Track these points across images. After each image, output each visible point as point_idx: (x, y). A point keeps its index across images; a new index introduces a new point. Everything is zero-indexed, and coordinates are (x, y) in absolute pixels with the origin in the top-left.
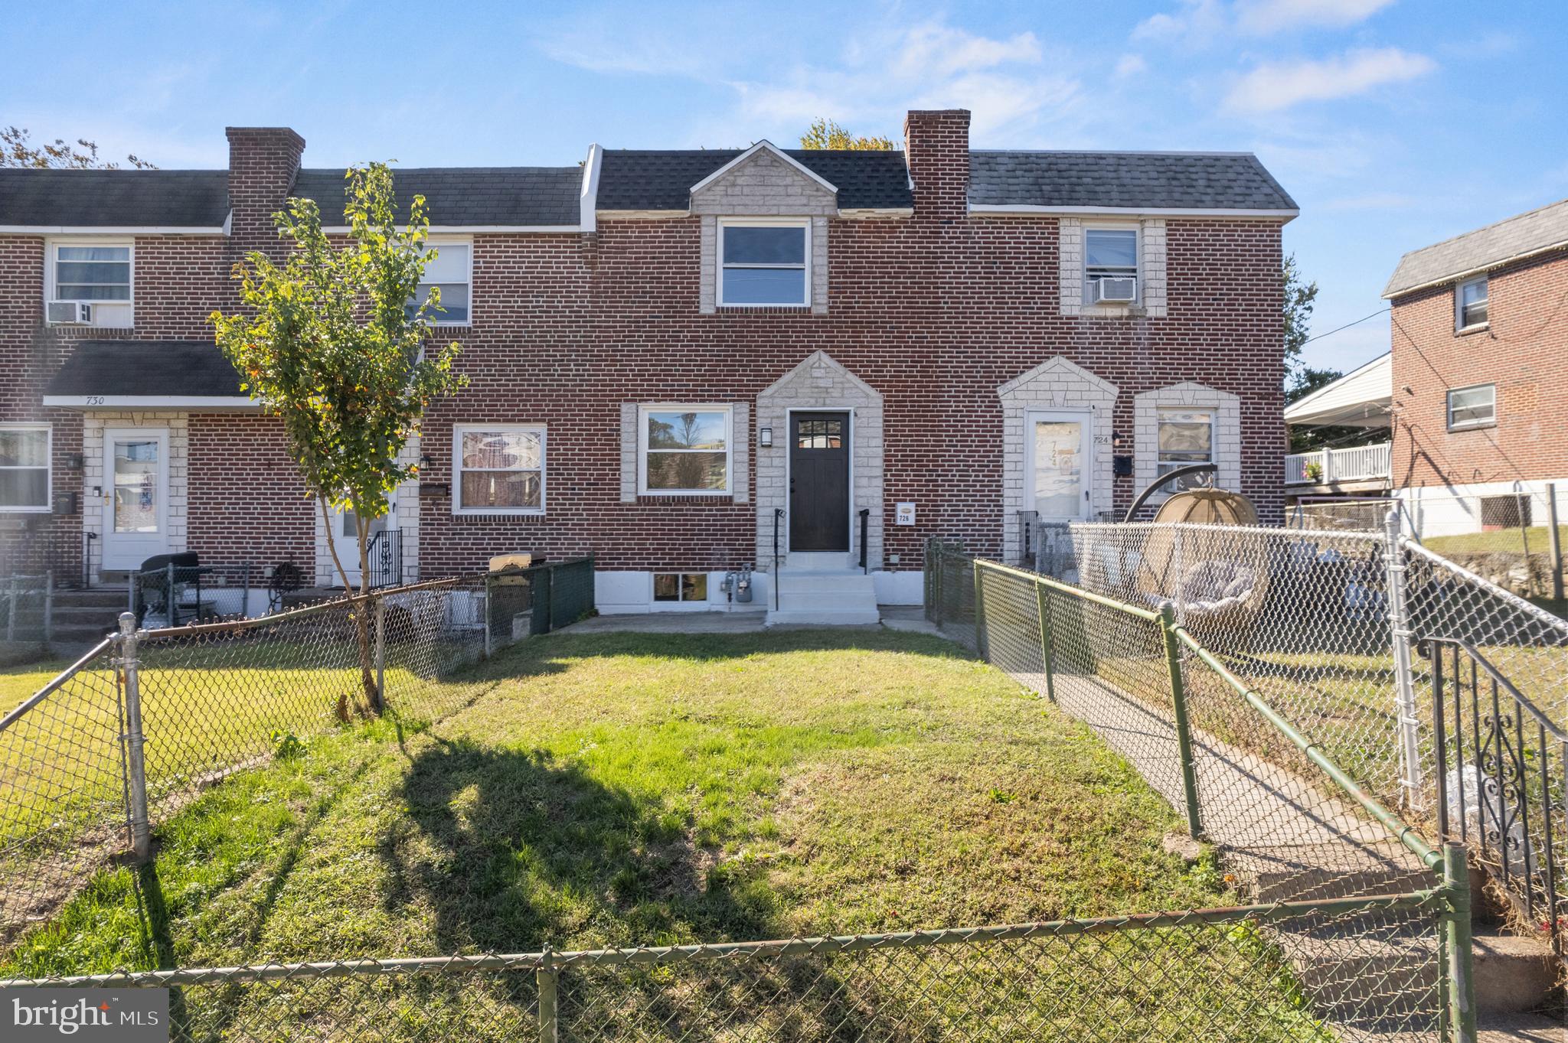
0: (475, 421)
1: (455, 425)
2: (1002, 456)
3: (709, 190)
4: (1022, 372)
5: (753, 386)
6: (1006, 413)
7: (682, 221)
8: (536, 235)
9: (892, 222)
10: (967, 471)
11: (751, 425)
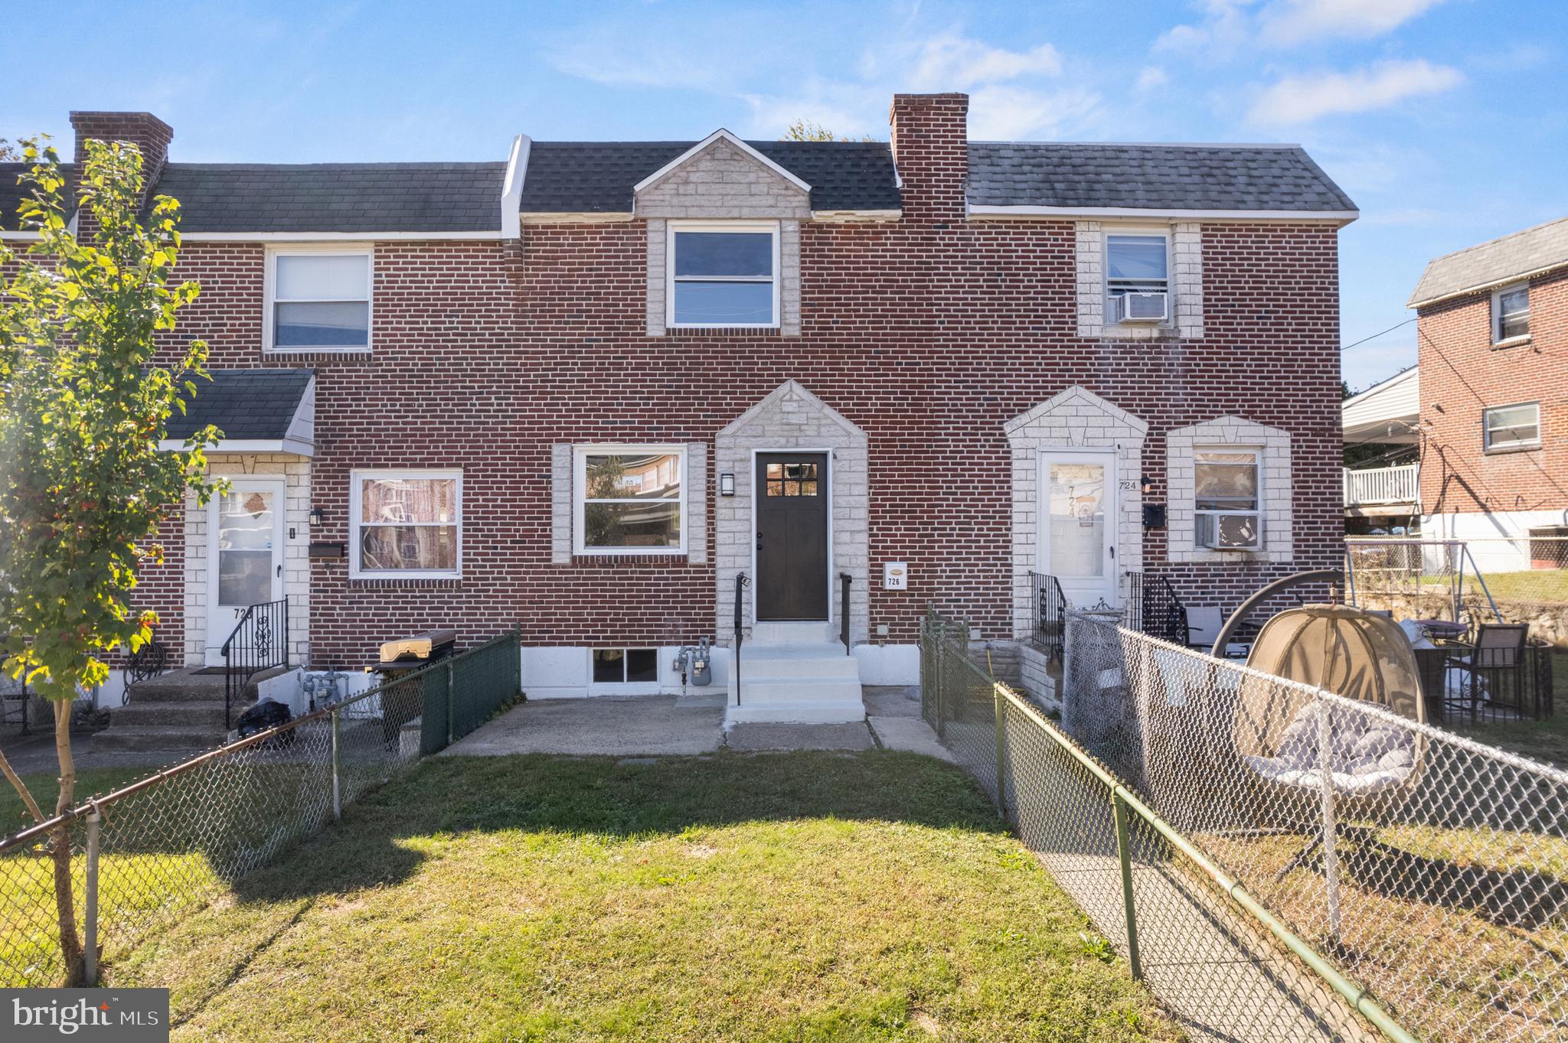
0: (376, 466)
1: (353, 471)
2: (1010, 506)
3: (656, 189)
4: (1033, 405)
5: (712, 422)
6: (1015, 454)
7: (624, 225)
8: (449, 242)
9: (876, 227)
10: (969, 523)
11: (709, 470)
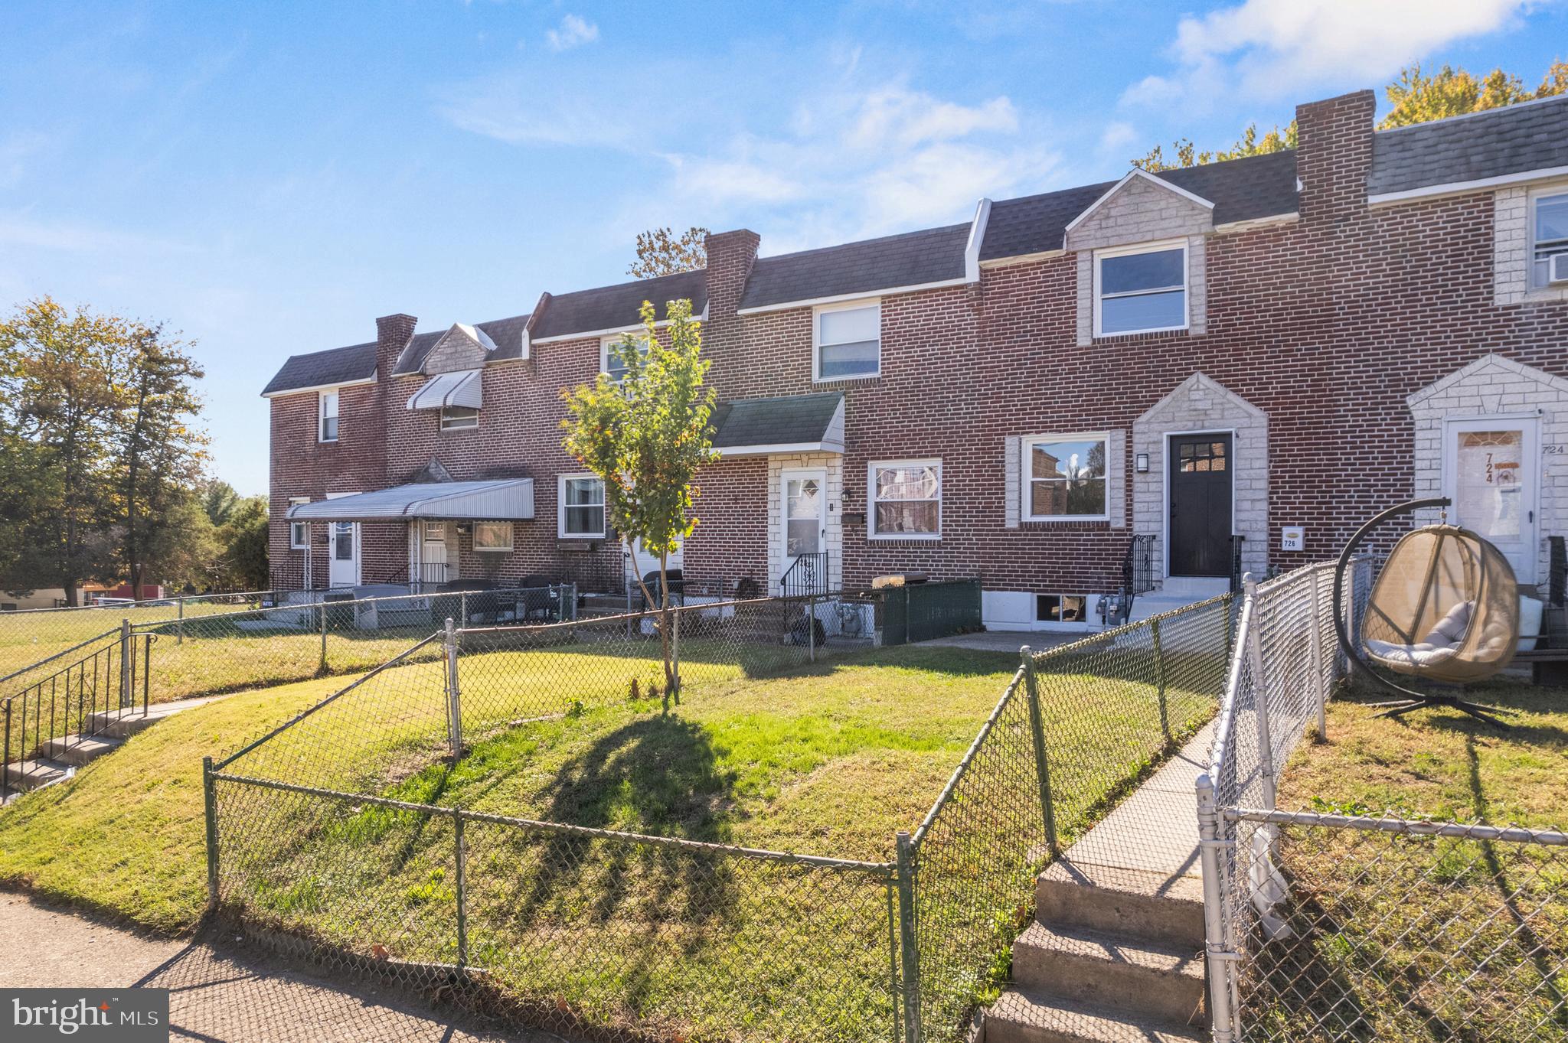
0: (884, 458)
1: (870, 463)
2: (1413, 474)
3: (1083, 226)
5: (1130, 412)
6: (1418, 425)
7: (1059, 260)
9: (1277, 230)
10: (1369, 491)
11: (1127, 452)
